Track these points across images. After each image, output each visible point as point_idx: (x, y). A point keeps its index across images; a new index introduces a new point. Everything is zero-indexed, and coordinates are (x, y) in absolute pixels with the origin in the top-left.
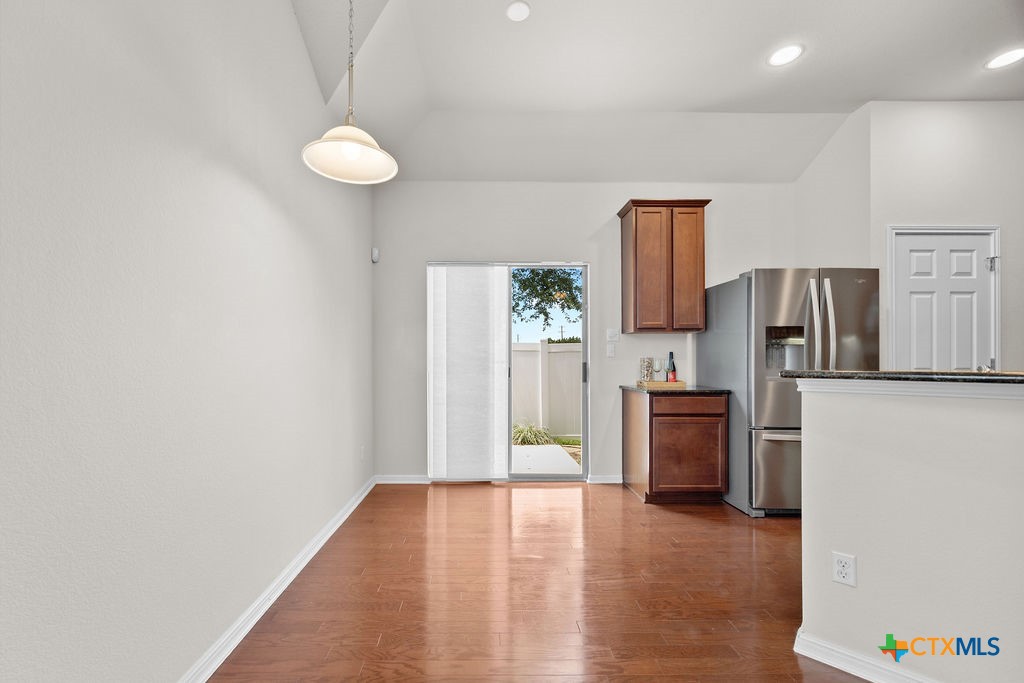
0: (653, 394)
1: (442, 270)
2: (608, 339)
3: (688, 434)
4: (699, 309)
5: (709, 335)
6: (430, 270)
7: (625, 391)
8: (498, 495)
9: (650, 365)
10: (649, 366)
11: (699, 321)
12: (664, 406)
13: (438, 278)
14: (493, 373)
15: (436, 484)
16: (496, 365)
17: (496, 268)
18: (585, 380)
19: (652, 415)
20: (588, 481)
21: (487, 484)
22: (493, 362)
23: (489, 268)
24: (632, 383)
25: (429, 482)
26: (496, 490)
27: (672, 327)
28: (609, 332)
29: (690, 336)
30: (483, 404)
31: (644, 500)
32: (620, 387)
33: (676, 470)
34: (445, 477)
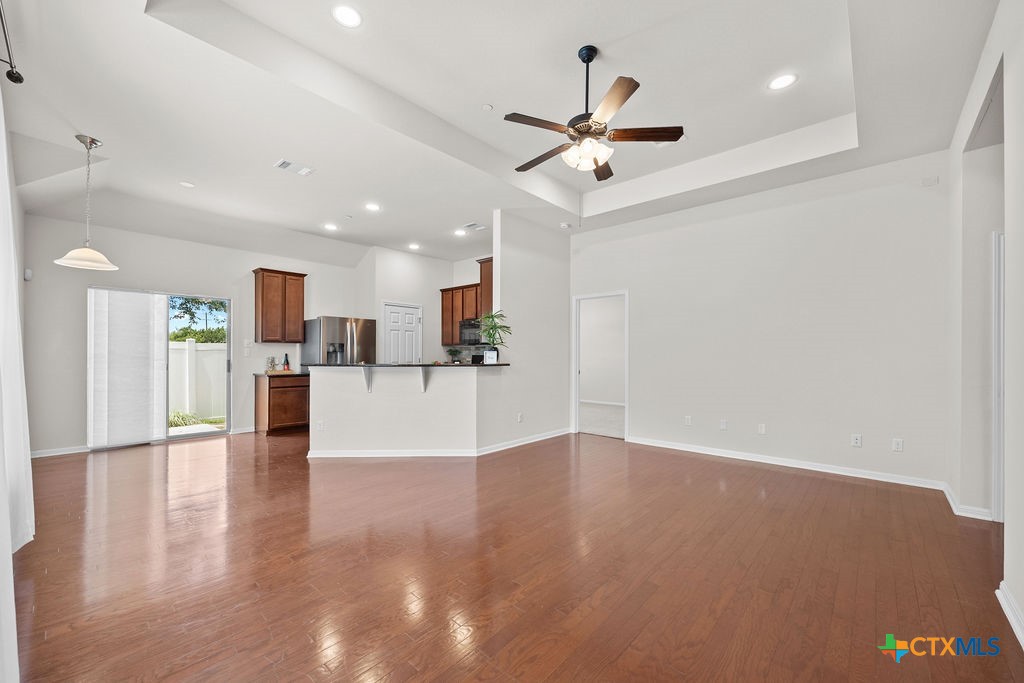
0: (270, 377)
1: (105, 294)
2: (245, 346)
3: (290, 397)
4: (300, 331)
5: (306, 344)
6: (91, 293)
7: (257, 377)
8: (157, 451)
9: (273, 360)
10: (272, 362)
11: (300, 338)
12: (277, 383)
13: (98, 297)
14: (153, 367)
15: (96, 451)
16: (155, 362)
17: (157, 296)
18: (229, 370)
19: (270, 388)
20: (231, 433)
21: (147, 444)
22: (153, 360)
23: (150, 296)
24: (261, 371)
25: (88, 451)
26: (154, 448)
27: (285, 339)
28: (246, 342)
29: (298, 345)
31: (266, 434)
32: (255, 374)
33: (283, 416)
34: (105, 444)
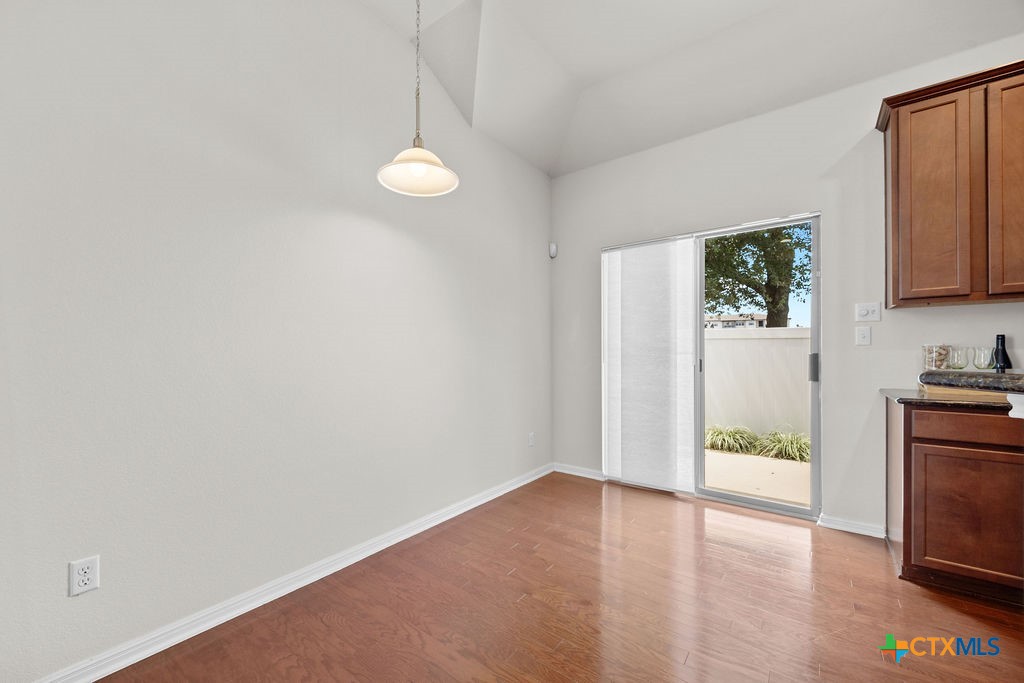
0: (911, 405)
1: (617, 255)
2: (857, 319)
6: (605, 257)
8: (682, 513)
12: (932, 425)
13: (613, 264)
14: (676, 367)
15: (612, 483)
16: (678, 357)
17: (679, 242)
18: (815, 376)
19: (909, 440)
20: (819, 522)
21: (669, 495)
22: (676, 354)
23: (670, 243)
25: (602, 479)
26: (679, 503)
28: (857, 310)
30: (663, 402)
31: (900, 574)
32: (881, 390)
34: (620, 476)
